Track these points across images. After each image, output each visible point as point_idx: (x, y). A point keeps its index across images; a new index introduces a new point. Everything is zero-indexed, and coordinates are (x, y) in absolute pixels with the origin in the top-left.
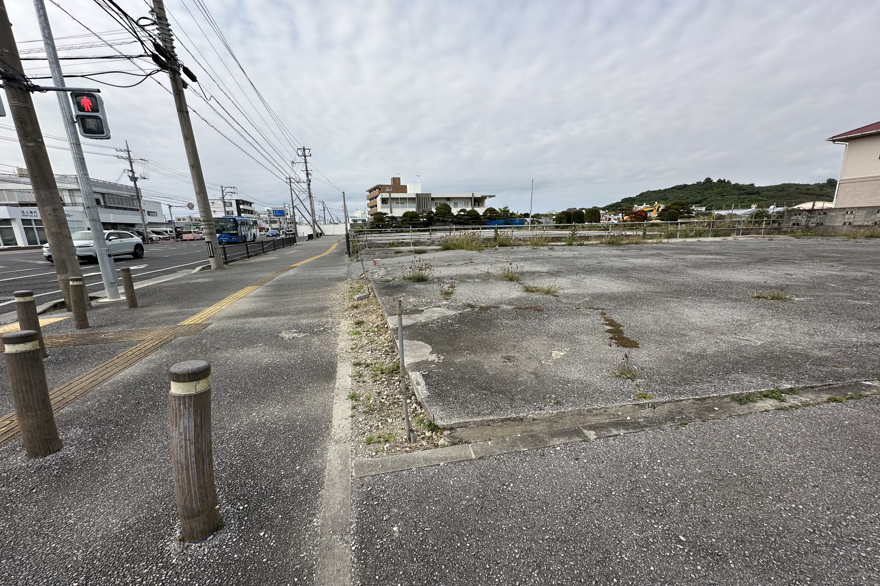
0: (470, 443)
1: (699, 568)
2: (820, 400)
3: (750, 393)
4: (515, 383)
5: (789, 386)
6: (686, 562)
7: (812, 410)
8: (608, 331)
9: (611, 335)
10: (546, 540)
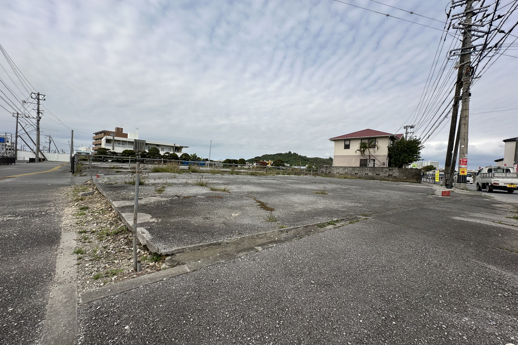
0: (185, 264)
1: (323, 292)
2: (347, 223)
3: (324, 223)
4: (213, 228)
5: (336, 219)
6: (317, 291)
7: (345, 227)
8: (259, 205)
9: (260, 207)
10: (245, 302)
